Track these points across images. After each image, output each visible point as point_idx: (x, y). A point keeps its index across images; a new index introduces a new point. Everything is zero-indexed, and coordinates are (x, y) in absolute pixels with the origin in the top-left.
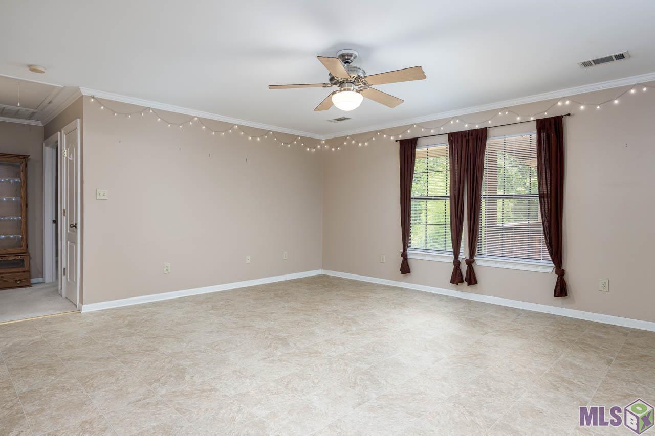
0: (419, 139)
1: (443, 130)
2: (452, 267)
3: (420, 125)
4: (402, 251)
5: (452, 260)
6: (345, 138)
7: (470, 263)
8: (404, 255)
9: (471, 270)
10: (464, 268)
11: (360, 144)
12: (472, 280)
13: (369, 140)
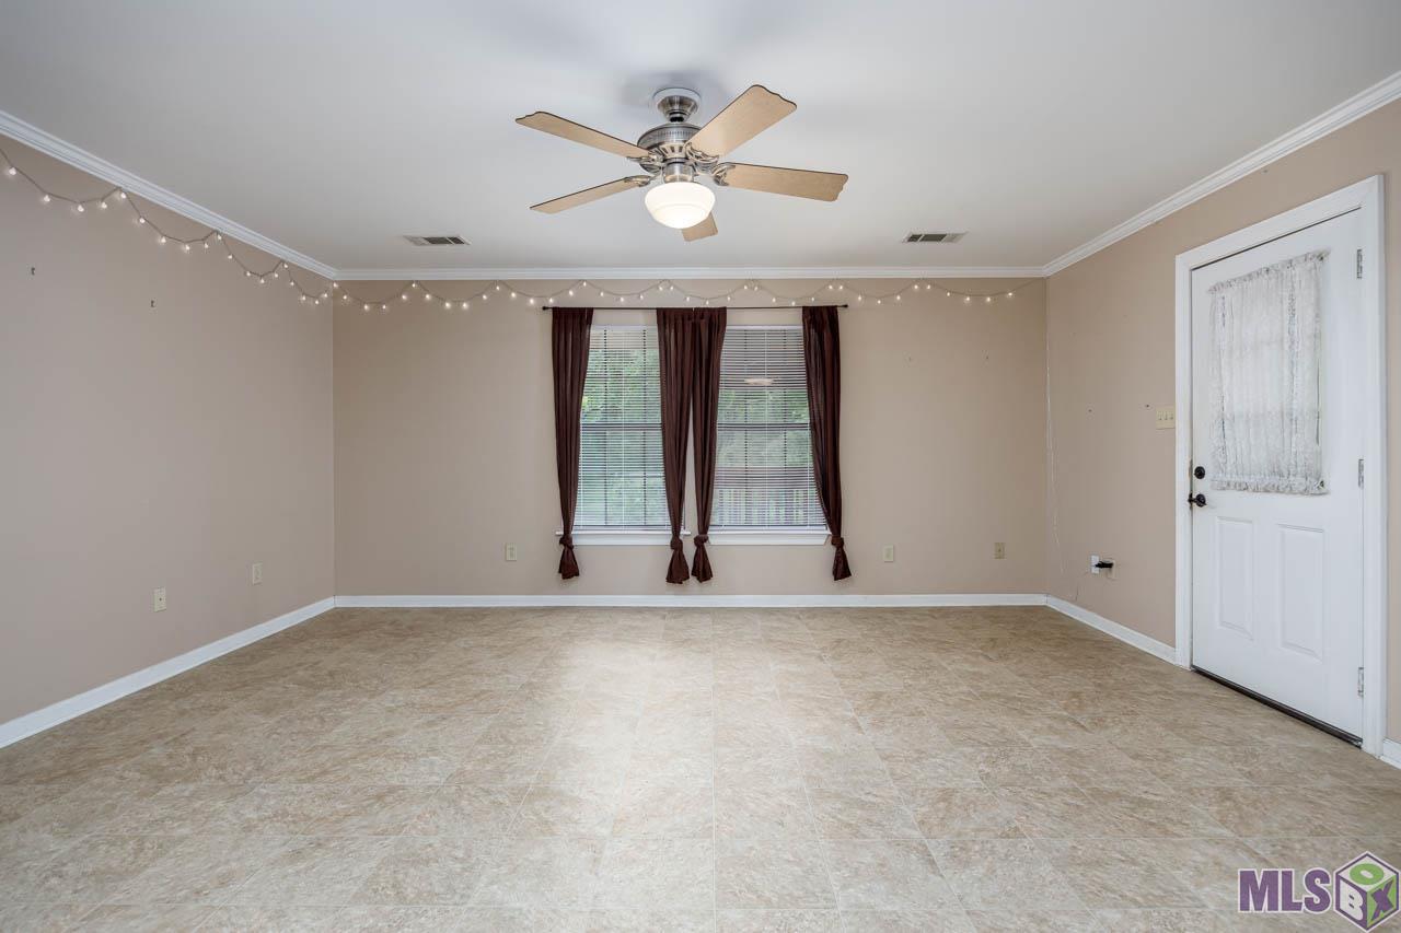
0: (595, 311)
1: (644, 300)
2: (670, 553)
3: (596, 284)
4: (562, 533)
5: (667, 541)
6: (405, 285)
7: (700, 542)
8: (566, 541)
9: (701, 556)
10: (689, 551)
11: (448, 305)
12: (703, 572)
13: (473, 297)
